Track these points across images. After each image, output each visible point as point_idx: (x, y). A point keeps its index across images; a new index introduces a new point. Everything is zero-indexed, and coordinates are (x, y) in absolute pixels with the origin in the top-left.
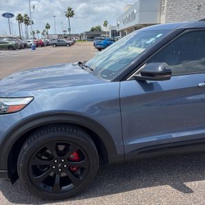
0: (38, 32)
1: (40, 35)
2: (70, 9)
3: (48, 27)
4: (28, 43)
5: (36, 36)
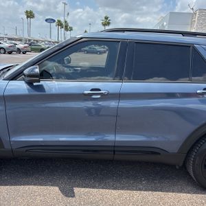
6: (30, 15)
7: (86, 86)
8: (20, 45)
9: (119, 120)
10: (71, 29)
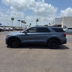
0: (28, 26)
1: (28, 27)
2: (37, 19)
3: (31, 24)
4: (23, 29)
5: (27, 27)
6: (13, 19)
7: (33, 33)
8: (11, 29)
9: (38, 38)
10: (26, 23)
